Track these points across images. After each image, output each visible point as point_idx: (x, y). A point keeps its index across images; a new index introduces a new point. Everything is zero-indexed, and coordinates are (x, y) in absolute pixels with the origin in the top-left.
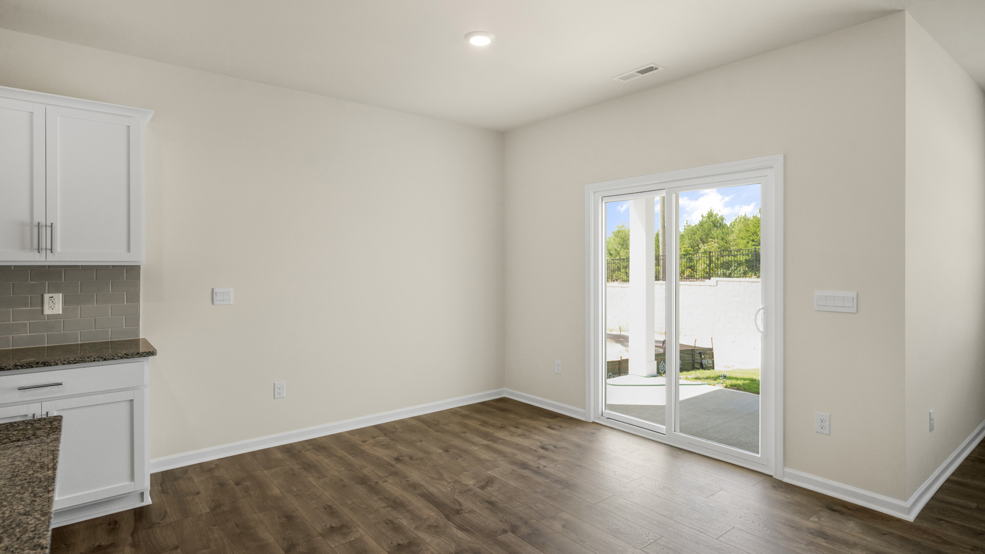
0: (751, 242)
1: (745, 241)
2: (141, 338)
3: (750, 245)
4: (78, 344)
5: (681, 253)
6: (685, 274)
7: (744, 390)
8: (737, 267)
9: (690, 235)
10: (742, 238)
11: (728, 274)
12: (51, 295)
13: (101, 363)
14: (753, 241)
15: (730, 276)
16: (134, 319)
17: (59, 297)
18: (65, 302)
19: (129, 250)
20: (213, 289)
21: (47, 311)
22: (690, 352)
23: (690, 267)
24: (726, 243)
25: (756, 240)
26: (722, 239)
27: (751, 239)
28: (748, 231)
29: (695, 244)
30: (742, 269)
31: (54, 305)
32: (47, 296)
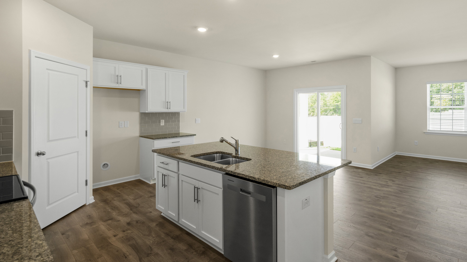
0: (335, 101)
1: (333, 101)
2: (180, 132)
3: (334, 102)
4: (167, 134)
5: (309, 106)
6: (311, 114)
7: (336, 150)
8: (330, 112)
9: (311, 98)
10: (331, 100)
11: (326, 114)
12: (162, 120)
13: (169, 139)
14: (336, 100)
15: (327, 115)
16: (179, 128)
17: (163, 121)
18: (165, 122)
19: (184, 108)
20: (196, 119)
21: (161, 125)
22: (316, 143)
23: (313, 112)
24: (325, 101)
25: (337, 100)
26: (324, 100)
27: (335, 100)
28: (334, 96)
29: (313, 102)
30: (331, 112)
31: (162, 123)
32: (161, 120)
